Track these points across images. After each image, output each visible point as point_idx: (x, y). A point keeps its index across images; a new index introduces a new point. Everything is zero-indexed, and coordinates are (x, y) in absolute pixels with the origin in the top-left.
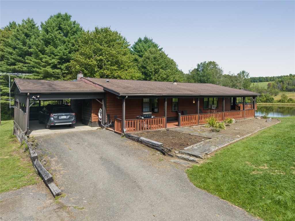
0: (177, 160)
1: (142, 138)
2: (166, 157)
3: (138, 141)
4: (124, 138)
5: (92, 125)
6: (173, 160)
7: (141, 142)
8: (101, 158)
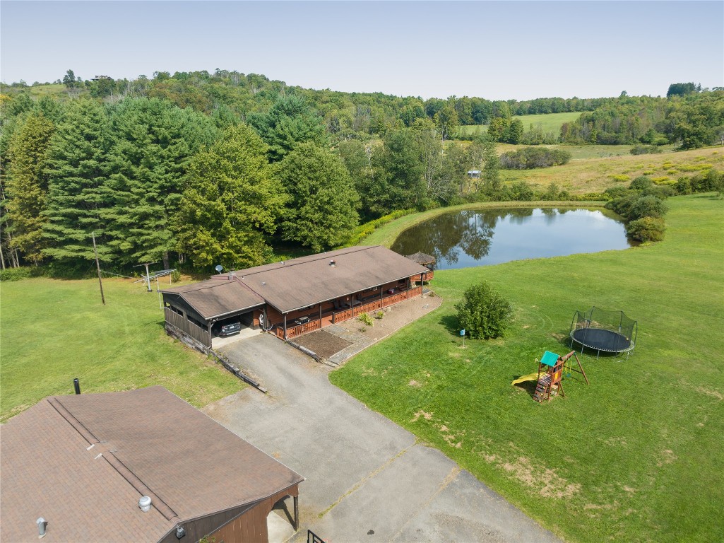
0: (325, 366)
1: (302, 347)
2: (318, 364)
3: (298, 348)
4: (287, 344)
5: (254, 328)
6: (322, 366)
7: (301, 350)
8: (277, 367)
